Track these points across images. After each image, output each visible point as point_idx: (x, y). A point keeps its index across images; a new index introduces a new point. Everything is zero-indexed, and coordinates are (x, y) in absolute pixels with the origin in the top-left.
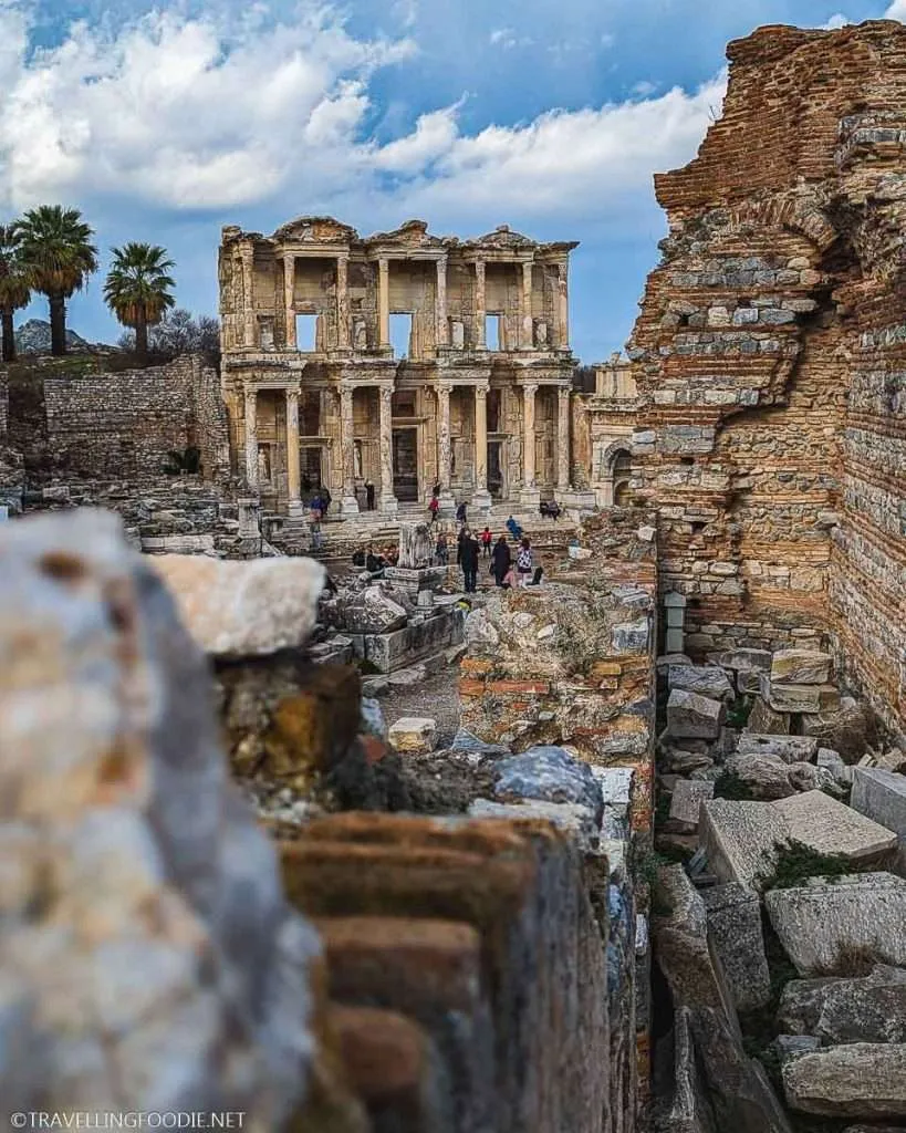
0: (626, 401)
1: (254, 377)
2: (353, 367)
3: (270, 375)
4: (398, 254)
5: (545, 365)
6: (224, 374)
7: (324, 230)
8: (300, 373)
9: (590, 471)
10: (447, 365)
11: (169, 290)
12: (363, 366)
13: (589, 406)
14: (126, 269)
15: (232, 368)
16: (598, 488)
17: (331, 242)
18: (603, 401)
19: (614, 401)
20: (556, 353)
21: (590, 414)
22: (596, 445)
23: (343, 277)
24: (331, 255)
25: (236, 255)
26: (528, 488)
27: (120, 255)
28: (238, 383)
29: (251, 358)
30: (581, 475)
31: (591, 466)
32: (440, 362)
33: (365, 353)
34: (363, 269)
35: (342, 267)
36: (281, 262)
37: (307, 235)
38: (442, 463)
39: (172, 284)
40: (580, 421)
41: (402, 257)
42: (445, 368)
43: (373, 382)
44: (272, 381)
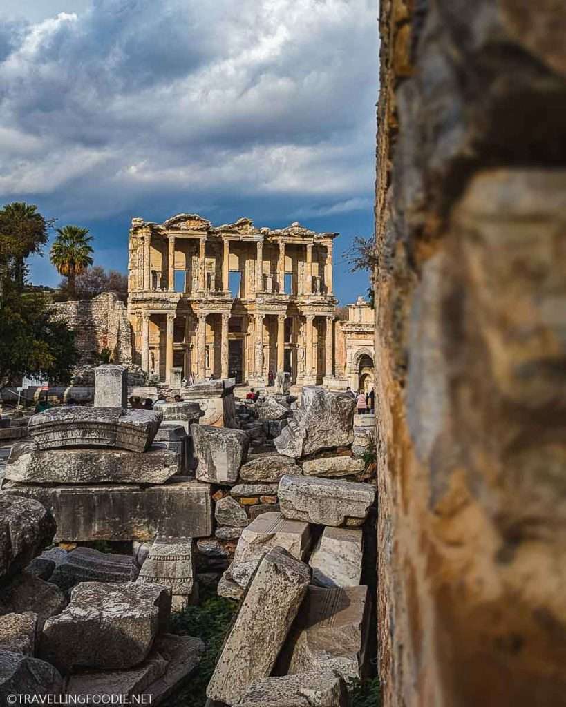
0: (367, 326)
1: (149, 306)
2: (207, 302)
3: (159, 305)
4: (234, 237)
5: (319, 304)
6: (129, 305)
7: (193, 222)
8: (176, 305)
9: (345, 366)
10: (262, 302)
11: (90, 255)
12: (213, 301)
13: (345, 328)
14: (65, 242)
15: (134, 302)
16: (350, 377)
17: (197, 230)
18: (353, 325)
19: (360, 326)
20: (326, 296)
21: (345, 332)
22: (349, 352)
23: (202, 250)
24: (197, 237)
25: (140, 236)
26: (308, 377)
27: (62, 233)
28: (138, 310)
29: (148, 296)
30: (339, 370)
31: (346, 364)
32: (258, 300)
33: (214, 294)
34: (213, 245)
35: (202, 244)
36: (167, 241)
37: (183, 225)
38: (256, 360)
39: (92, 251)
40: (339, 337)
41: (237, 239)
42: (260, 304)
43: (218, 311)
44: (158, 309)
